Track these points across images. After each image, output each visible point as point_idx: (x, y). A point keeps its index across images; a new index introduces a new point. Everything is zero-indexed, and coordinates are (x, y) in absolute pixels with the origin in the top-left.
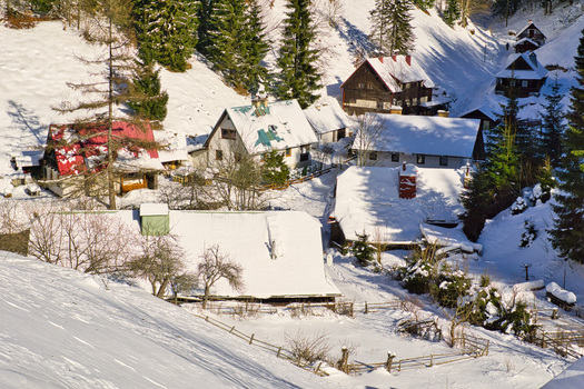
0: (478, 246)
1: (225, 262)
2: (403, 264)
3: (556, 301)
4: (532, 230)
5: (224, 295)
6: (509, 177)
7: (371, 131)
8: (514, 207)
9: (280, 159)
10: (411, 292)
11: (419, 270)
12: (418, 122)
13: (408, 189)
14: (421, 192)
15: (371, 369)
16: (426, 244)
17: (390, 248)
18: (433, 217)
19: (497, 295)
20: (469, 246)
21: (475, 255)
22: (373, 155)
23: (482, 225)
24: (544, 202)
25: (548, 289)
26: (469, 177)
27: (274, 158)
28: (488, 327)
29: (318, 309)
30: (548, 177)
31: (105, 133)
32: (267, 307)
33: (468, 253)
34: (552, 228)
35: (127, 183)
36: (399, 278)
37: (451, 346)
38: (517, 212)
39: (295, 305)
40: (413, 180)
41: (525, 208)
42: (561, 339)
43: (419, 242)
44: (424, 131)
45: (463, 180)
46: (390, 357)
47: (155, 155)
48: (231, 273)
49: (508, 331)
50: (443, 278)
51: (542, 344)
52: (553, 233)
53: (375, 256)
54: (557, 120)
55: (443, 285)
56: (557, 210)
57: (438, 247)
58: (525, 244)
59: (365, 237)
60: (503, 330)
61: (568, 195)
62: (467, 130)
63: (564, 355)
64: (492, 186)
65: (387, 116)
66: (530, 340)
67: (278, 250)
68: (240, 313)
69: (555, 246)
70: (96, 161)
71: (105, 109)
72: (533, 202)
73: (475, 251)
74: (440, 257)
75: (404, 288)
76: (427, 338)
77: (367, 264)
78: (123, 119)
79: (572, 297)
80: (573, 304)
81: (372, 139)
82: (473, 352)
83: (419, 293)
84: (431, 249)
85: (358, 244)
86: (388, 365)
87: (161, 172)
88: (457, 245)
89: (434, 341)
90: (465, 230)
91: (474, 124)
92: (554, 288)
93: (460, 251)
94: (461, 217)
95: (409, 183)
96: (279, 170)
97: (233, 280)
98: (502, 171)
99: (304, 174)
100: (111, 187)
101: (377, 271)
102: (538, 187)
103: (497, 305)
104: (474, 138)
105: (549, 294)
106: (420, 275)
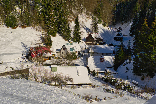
0: (117, 72)
1: (69, 78)
2: (103, 76)
3: (134, 84)
4: (128, 69)
5: (69, 84)
6: (122, 58)
7: (93, 48)
8: (124, 64)
9: (75, 54)
10: (105, 82)
11: (107, 78)
12: (102, 46)
13: (102, 60)
14: (105, 61)
15: (101, 100)
16: (107, 72)
17: (100, 73)
18: (107, 66)
19: (124, 83)
20: (115, 72)
22: (93, 53)
23: (117, 68)
24: (129, 63)
25: (132, 81)
26: (114, 58)
27: (74, 54)
28: (122, 90)
29: (88, 86)
30: (130, 58)
31: (41, 49)
32: (78, 86)
33: (115, 73)
34: (132, 69)
35: (45, 59)
36: (102, 79)
37: (116, 94)
39: (83, 86)
40: (103, 59)
41: (126, 64)
42: (138, 92)
43: (105, 71)
44: (103, 48)
45: (113, 59)
46: (105, 97)
47: (50, 53)
48: (71, 80)
49: (127, 91)
50: (112, 79)
51: (134, 93)
52: (132, 70)
53: (97, 74)
54: (130, 47)
55: (112, 81)
56: (133, 65)
57: (109, 73)
58: (126, 72)
59: (95, 71)
60: (125, 90)
61: (136, 62)
62: (112, 48)
63: (139, 96)
64: (119, 60)
65: (96, 45)
66: (131, 92)
67: (79, 74)
68: (72, 88)
69: (133, 72)
70: (39, 55)
71: (41, 44)
72: (127, 63)
73: (117, 73)
74: (110, 74)
75: (104, 81)
76: (111, 92)
77: (95, 76)
78: (45, 46)
79: (137, 83)
80: (138, 84)
81: (94, 50)
82: (121, 96)
83: (107, 82)
84: (108, 73)
85: (93, 72)
86: (105, 99)
87: (52, 57)
88: (113, 72)
89: (112, 93)
90: (114, 69)
91: (113, 47)
92: (134, 81)
94: (113, 66)
96: (75, 56)
97: (71, 81)
98: (121, 57)
99: (79, 57)
100: (42, 60)
101: (97, 77)
102: (128, 60)
103: (124, 85)
104: (113, 50)
105: (133, 82)
106: (107, 79)
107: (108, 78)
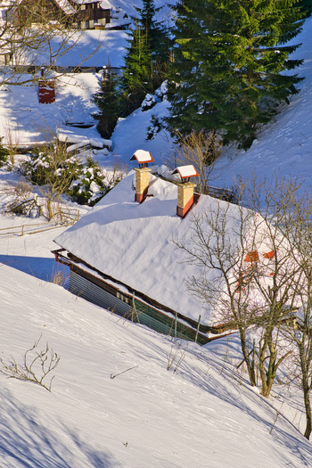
0: (108, 142)
2: (28, 159)
4: (156, 123)
8: (144, 104)
10: (34, 183)
11: (41, 162)
13: (47, 96)
16: (56, 141)
19: (100, 174)
21: (105, 150)
23: (115, 123)
25: (159, 171)
33: (98, 148)
37: (49, 220)
38: (146, 108)
41: (153, 105)
43: (51, 142)
45: (101, 83)
55: (57, 172)
57: (68, 144)
58: (150, 136)
69: (172, 135)
72: (161, 98)
73: (104, 146)
76: (30, 216)
77: (2, 165)
88: (87, 141)
89: (36, 217)
90: (99, 129)
92: (163, 169)
93: (90, 147)
95: (48, 88)
98: (134, 72)
101: (10, 170)
102: (165, 84)
105: (160, 176)
106: (41, 167)
107: (46, 165)
